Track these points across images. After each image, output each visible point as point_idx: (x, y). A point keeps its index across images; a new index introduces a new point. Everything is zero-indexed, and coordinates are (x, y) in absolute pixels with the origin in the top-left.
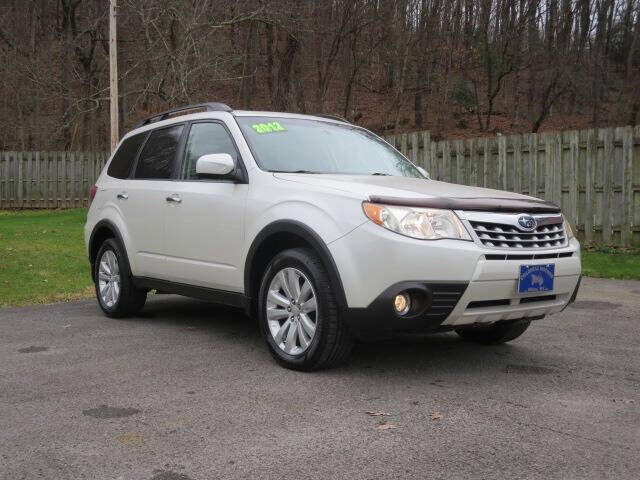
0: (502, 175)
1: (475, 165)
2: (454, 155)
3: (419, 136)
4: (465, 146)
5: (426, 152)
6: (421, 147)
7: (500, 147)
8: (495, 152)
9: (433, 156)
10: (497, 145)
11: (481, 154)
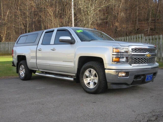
0: (161, 45)
1: (155, 42)
2: (149, 40)
3: (141, 35)
4: (152, 37)
5: (143, 39)
6: (142, 38)
7: (161, 38)
8: (160, 39)
9: (144, 40)
10: (160, 37)
11: (156, 39)
